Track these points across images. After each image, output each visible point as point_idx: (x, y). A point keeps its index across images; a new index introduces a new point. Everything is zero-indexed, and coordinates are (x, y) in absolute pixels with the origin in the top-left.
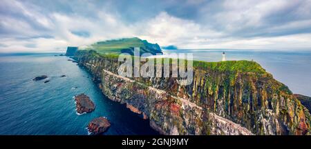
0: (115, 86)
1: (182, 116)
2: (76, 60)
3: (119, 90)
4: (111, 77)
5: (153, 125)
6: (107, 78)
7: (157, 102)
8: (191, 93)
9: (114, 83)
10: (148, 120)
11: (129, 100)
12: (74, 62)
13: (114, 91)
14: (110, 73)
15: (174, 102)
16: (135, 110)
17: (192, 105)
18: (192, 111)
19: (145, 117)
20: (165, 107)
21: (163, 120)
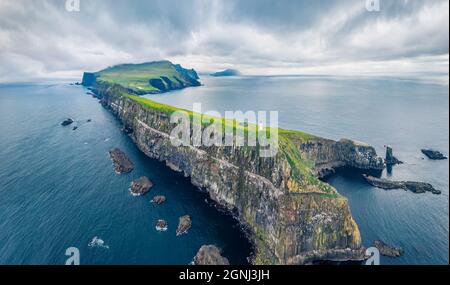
0: (153, 141)
1: (220, 174)
2: (97, 95)
3: (157, 146)
4: (148, 131)
5: (194, 182)
6: (142, 132)
7: (198, 162)
8: (229, 155)
9: (152, 138)
10: (189, 177)
11: (169, 158)
12: (95, 97)
13: (151, 147)
14: (146, 126)
15: (214, 162)
16: (176, 168)
17: (229, 165)
18: (230, 170)
19: (186, 175)
20: (206, 166)
21: (203, 178)
